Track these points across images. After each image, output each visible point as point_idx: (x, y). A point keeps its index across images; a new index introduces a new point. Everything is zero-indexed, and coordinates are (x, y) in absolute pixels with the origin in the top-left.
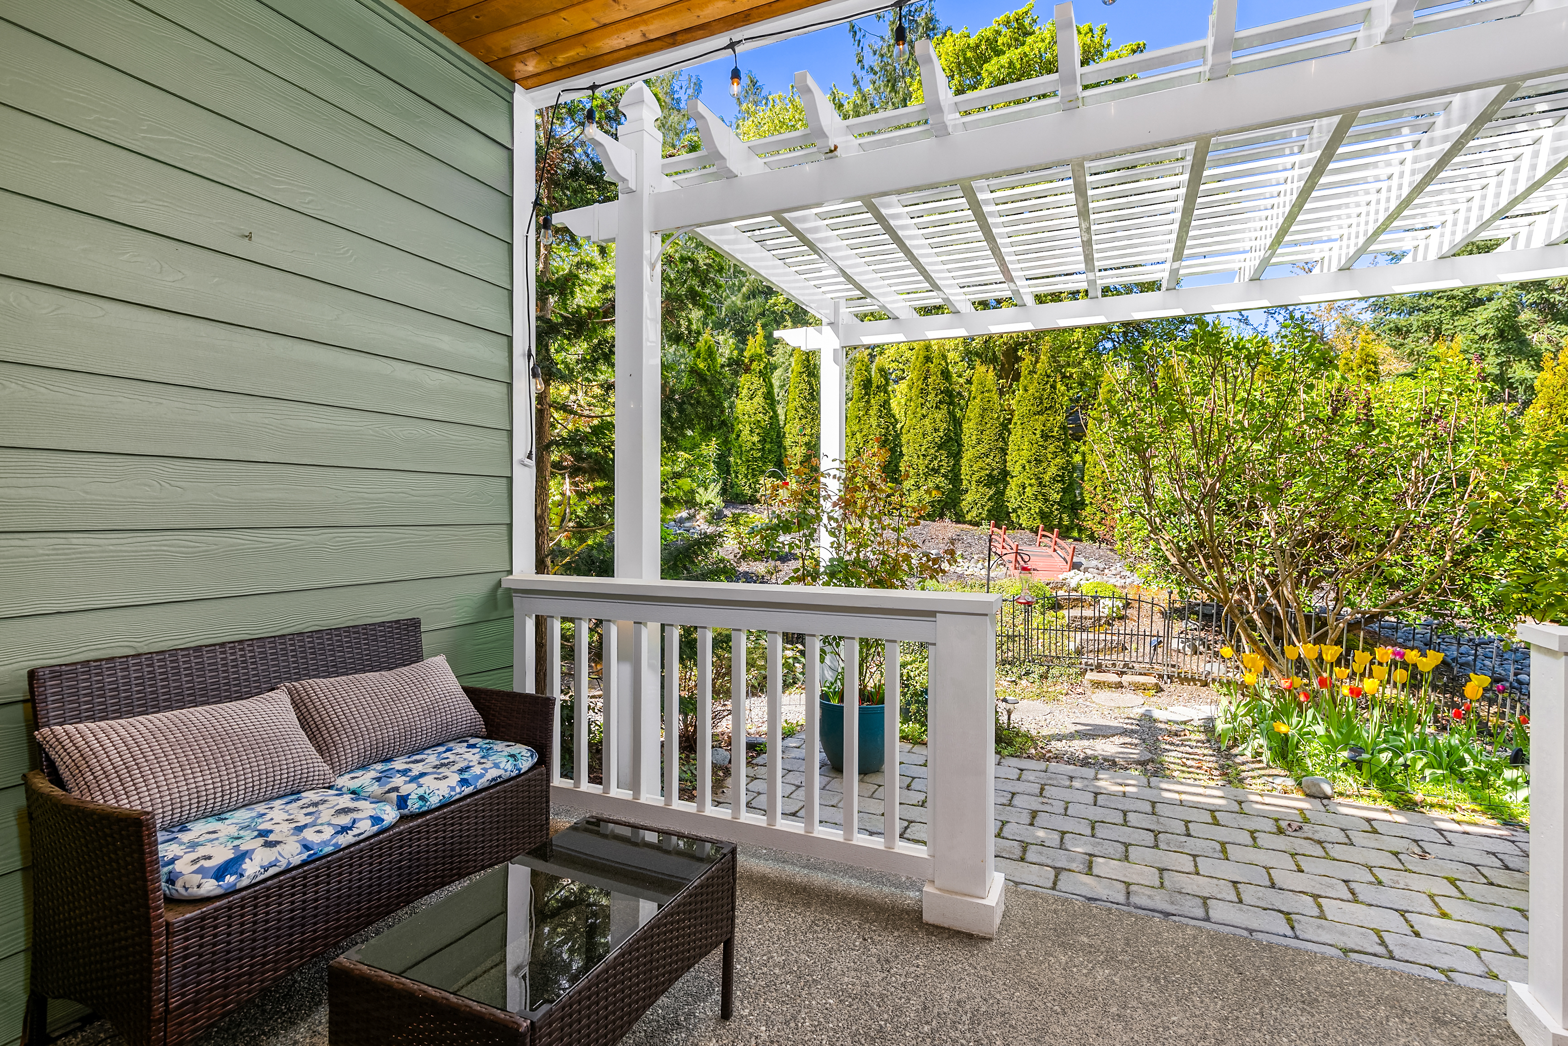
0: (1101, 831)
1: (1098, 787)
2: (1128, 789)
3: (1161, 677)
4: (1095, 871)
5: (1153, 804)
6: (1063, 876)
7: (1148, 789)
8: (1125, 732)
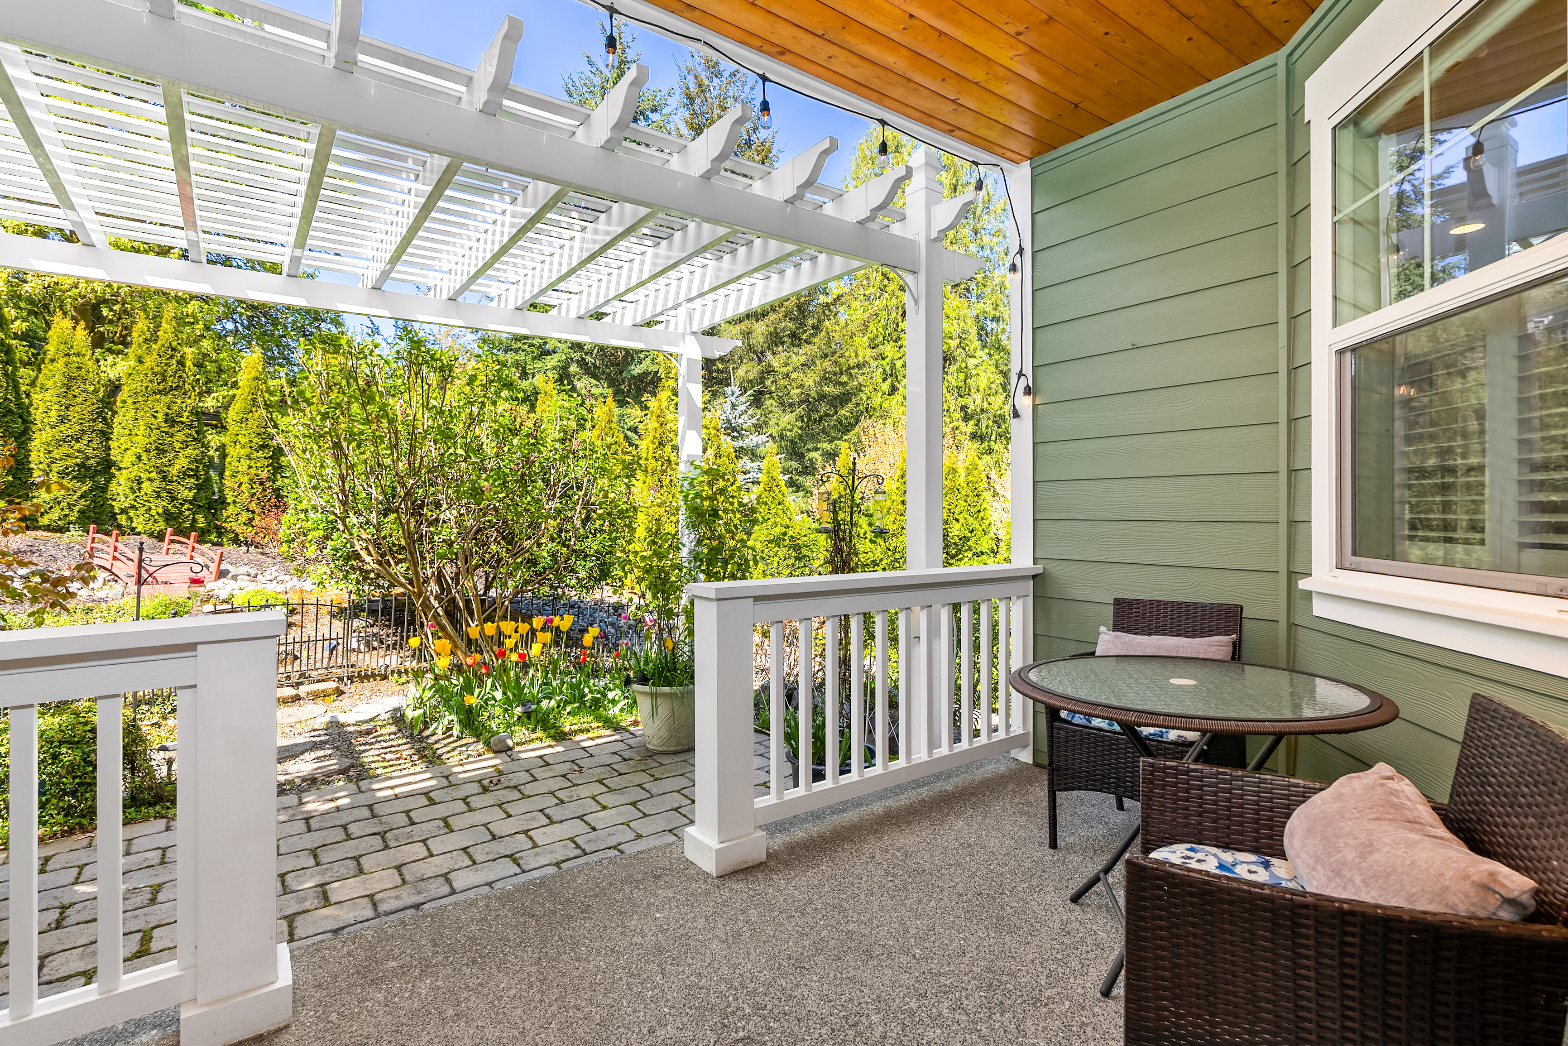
0: (326, 856)
1: (307, 812)
2: (339, 803)
3: (341, 679)
4: (333, 899)
5: (370, 807)
6: (299, 922)
7: (361, 795)
8: (314, 746)
